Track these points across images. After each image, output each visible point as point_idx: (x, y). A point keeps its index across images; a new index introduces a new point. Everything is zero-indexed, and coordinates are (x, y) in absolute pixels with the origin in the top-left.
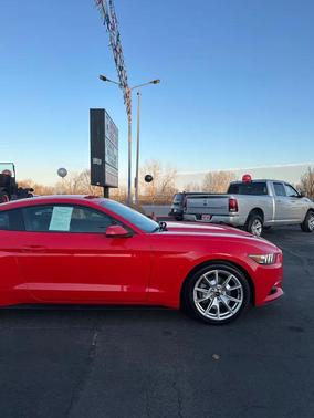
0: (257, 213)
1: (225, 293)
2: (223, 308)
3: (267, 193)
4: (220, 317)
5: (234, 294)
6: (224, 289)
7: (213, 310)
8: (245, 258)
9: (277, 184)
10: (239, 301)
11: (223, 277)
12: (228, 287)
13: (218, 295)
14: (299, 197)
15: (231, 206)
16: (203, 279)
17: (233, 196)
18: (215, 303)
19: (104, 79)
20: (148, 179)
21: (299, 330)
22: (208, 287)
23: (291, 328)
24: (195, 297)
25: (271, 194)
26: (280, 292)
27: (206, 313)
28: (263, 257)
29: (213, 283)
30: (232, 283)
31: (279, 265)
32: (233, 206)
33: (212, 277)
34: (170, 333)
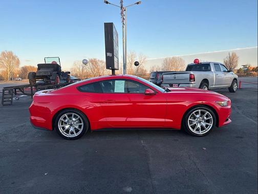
0: (205, 82)
1: (203, 121)
2: (203, 128)
3: (210, 70)
4: (201, 133)
5: (208, 121)
6: (203, 119)
7: (198, 130)
8: (214, 103)
9: (216, 65)
10: (211, 125)
11: (203, 113)
12: (205, 118)
13: (200, 122)
14: (229, 71)
15: (191, 78)
16: (193, 114)
17: (192, 73)
18: (199, 126)
19: (107, 3)
20: (136, 64)
21: (241, 138)
22: (195, 118)
23: (237, 137)
24: (189, 124)
25: (212, 70)
26: (230, 121)
27: (194, 131)
28: (223, 103)
29: (198, 116)
30: (207, 116)
31: (229, 107)
32: (192, 78)
33: (197, 113)
34: (177, 140)
